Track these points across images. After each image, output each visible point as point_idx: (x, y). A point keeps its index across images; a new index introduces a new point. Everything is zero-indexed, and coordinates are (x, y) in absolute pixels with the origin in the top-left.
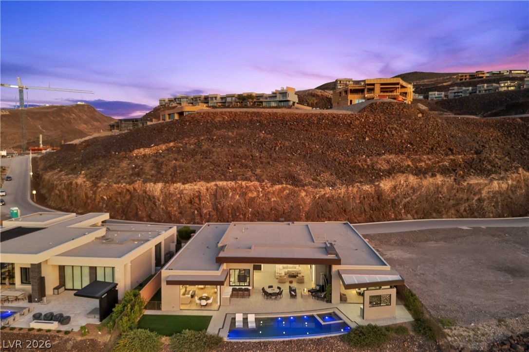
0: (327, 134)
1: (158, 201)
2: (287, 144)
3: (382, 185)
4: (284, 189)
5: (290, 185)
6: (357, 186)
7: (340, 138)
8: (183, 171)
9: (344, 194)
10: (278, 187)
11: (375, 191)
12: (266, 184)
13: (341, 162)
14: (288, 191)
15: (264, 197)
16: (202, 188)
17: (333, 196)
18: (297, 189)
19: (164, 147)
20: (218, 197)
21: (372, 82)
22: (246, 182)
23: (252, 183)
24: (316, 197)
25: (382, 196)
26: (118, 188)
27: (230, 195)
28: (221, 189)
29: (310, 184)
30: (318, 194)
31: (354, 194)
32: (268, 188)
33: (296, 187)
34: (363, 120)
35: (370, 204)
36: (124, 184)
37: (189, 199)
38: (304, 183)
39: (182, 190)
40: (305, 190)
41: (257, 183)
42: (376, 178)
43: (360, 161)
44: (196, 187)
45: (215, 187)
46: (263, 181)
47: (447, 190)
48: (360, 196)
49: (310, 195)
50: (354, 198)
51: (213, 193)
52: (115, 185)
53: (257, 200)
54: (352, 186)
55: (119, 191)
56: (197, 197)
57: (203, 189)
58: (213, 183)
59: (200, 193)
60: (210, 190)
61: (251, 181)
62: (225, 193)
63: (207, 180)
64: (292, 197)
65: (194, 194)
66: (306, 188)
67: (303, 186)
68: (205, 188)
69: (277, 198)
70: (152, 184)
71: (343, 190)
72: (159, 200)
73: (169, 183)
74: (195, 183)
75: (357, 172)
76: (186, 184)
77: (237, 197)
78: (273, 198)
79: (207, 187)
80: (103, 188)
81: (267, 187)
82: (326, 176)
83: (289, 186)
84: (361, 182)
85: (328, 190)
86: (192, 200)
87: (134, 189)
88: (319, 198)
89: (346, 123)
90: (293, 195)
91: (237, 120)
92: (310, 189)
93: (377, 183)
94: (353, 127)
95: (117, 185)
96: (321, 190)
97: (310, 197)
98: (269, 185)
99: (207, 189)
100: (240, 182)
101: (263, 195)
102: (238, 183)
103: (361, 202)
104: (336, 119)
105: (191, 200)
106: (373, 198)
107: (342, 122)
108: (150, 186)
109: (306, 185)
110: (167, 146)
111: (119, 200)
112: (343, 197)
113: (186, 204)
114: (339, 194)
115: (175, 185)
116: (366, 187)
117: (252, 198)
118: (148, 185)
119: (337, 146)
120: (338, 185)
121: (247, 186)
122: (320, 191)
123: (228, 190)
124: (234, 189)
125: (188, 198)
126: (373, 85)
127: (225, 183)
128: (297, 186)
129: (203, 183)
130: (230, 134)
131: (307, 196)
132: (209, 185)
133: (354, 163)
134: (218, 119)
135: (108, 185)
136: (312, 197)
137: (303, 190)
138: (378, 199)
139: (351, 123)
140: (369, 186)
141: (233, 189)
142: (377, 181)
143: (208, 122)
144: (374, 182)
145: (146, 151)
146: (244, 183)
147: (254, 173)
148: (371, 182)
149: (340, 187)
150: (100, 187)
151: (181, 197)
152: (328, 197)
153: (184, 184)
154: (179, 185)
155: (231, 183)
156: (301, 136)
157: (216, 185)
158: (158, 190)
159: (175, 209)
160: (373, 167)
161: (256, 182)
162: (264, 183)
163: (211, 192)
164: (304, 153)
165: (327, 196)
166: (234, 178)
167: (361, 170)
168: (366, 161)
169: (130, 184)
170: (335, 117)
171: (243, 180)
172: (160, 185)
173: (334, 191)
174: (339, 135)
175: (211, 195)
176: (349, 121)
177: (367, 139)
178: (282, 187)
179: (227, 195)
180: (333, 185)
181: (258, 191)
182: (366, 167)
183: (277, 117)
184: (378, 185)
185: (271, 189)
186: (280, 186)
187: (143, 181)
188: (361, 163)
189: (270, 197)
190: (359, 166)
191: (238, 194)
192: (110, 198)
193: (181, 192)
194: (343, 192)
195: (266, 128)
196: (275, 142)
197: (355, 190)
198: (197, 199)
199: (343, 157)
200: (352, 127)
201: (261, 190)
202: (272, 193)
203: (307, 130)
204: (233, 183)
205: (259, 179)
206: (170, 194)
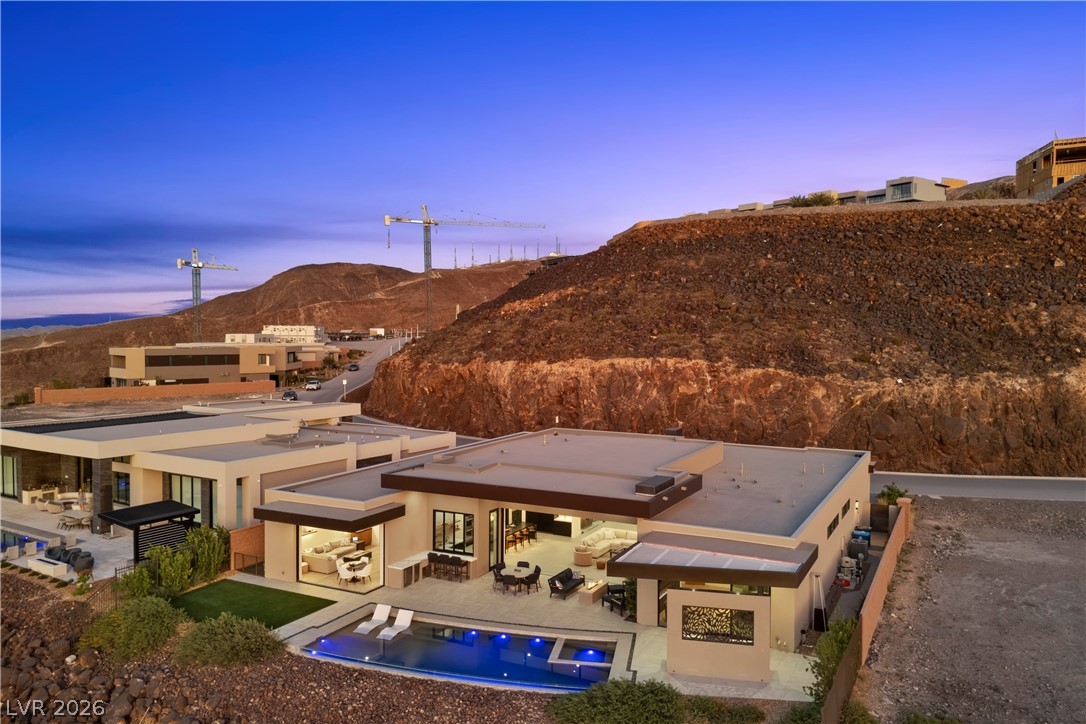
0: (939, 256)
1: (503, 398)
3: (1070, 379)
4: (769, 379)
5: (787, 369)
6: (988, 378)
7: (976, 263)
8: (560, 338)
9: (942, 398)
10: (750, 373)
11: (1047, 394)
12: (725, 365)
14: (779, 385)
15: (716, 396)
16: (581, 371)
17: (905, 402)
18: (804, 379)
20: (613, 391)
22: (678, 359)
23: (690, 363)
24: (852, 403)
25: (1066, 408)
26: (447, 370)
27: (640, 387)
28: (621, 374)
29: (843, 367)
30: (859, 393)
31: (975, 399)
32: (728, 375)
33: (801, 375)
34: (1058, 217)
35: (1025, 430)
36: (456, 364)
37: (557, 394)
38: (827, 365)
39: (546, 375)
40: (825, 384)
41: (703, 363)
42: (1056, 360)
44: (571, 369)
45: (610, 371)
46: (720, 358)
48: (995, 405)
49: (836, 395)
50: (974, 409)
51: (604, 383)
52: (442, 366)
53: (699, 401)
54: (971, 380)
55: (448, 376)
56: (572, 390)
57: (585, 374)
58: (607, 362)
59: (578, 381)
60: (598, 375)
61: (689, 359)
62: (628, 384)
63: (596, 354)
64: (788, 399)
65: (566, 384)
66: (827, 378)
67: (821, 373)
68: (588, 370)
69: (749, 400)
70: (498, 362)
71: (936, 388)
72: (506, 396)
73: (525, 361)
74: (571, 361)
75: (998, 344)
76: (554, 362)
77: (655, 392)
78: (738, 398)
79: (592, 369)
80: (425, 371)
81: (725, 371)
83: (782, 372)
84: (1001, 369)
85: (891, 384)
86: (564, 396)
87: (472, 374)
88: (863, 404)
89: (1006, 226)
90: (791, 394)
92: (840, 380)
93: (1056, 374)
94: (1026, 235)
95: (446, 366)
96: (869, 383)
97: (838, 401)
98: (731, 368)
99: (593, 374)
100: (662, 360)
101: (714, 391)
102: (659, 362)
103: (996, 420)
104: (979, 219)
105: (560, 396)
106: (1037, 412)
107: (995, 225)
108: (495, 367)
109: (830, 371)
110: (560, 294)
111: (447, 394)
112: (939, 405)
113: (552, 404)
114: (925, 396)
115: (535, 364)
116: (1018, 384)
117: (687, 396)
118: (492, 364)
119: (957, 282)
120: (925, 375)
121: (676, 370)
122: (867, 387)
123: (635, 377)
124: (650, 376)
125: (553, 392)
127: (630, 362)
128: (803, 372)
129: (586, 361)
131: (829, 397)
132: (597, 365)
135: (434, 367)
136: (841, 401)
137: (820, 381)
138: (1055, 416)
139: (1020, 226)
140: (1025, 381)
141: (646, 375)
142: (1059, 369)
144: (1047, 371)
146: (671, 362)
147: (704, 342)
148: (1039, 370)
149: (932, 378)
150: (422, 369)
151: (542, 390)
152: (890, 404)
153: (550, 362)
154: (542, 366)
155: (643, 363)
156: (865, 262)
157: (612, 365)
158: (506, 374)
159: (531, 414)
160: (1055, 333)
161: (699, 361)
162: (720, 363)
163: (600, 381)
164: (859, 299)
165: (887, 399)
166: (653, 353)
167: (1012, 339)
168: (1034, 316)
169: (464, 363)
170: (976, 215)
171: (672, 355)
172: (510, 365)
173: (907, 389)
174: (975, 256)
175: (600, 386)
176: (1015, 222)
177: (1059, 263)
178: (764, 375)
179: (632, 388)
180: (909, 373)
181: (704, 382)
182: (1033, 332)
184: (1059, 381)
185: (734, 376)
186: (759, 371)
187: (485, 358)
188: (1018, 322)
189: (730, 395)
191: (656, 385)
192: (434, 391)
193: (543, 380)
194: (936, 392)
196: (790, 276)
197: (978, 388)
198: (573, 395)
199: (966, 308)
200: (1020, 236)
201: (709, 378)
202: (736, 387)
203: (884, 249)
204: (648, 362)
205: (712, 355)
206: (525, 382)
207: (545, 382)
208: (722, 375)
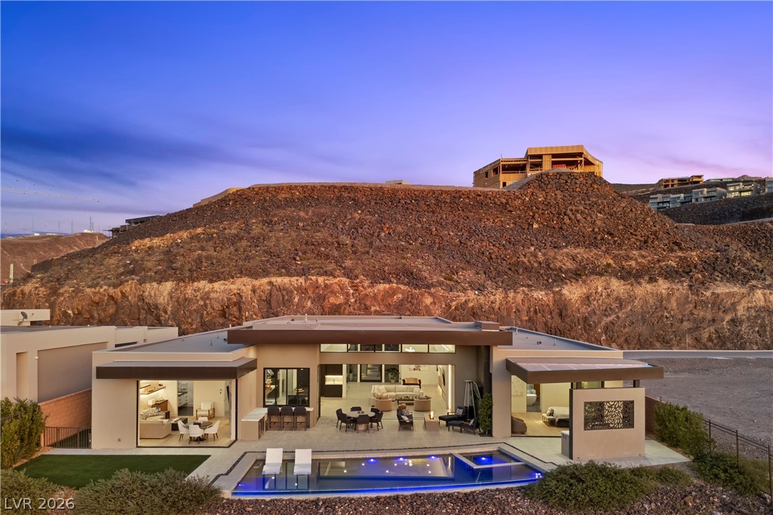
0: (468, 218)
1: (163, 314)
2: (399, 229)
3: (565, 291)
4: (394, 292)
5: (405, 285)
6: (523, 291)
7: (490, 224)
8: (212, 263)
9: (501, 304)
10: (382, 287)
11: (555, 301)
12: (361, 282)
13: (493, 256)
14: (400, 296)
15: (358, 305)
16: (244, 288)
17: (481, 307)
18: (417, 291)
19: (185, 234)
20: (274, 304)
21: (538, 153)
22: (326, 278)
23: (336, 280)
24: (450, 307)
25: (567, 310)
26: (95, 293)
27: (296, 300)
28: (279, 289)
29: (441, 284)
30: (455, 301)
31: (518, 304)
32: (365, 289)
33: (415, 288)
34: (527, 199)
35: (546, 324)
36: (105, 287)
37: (221, 308)
38: (430, 282)
39: (208, 293)
40: (431, 295)
41: (345, 281)
42: (554, 281)
43: (525, 256)
44: (233, 287)
45: (269, 288)
46: (357, 277)
47: (678, 304)
48: (529, 308)
49: (440, 302)
50: (519, 311)
51: (264, 298)
52: (88, 290)
53: (345, 309)
54: (515, 292)
55: (96, 299)
56: (235, 304)
57: (247, 291)
58: (265, 280)
59: (241, 297)
60: (258, 291)
61: (335, 277)
62: (286, 297)
63: (254, 275)
64: (408, 305)
65: (229, 299)
66: (433, 290)
67: (428, 287)
68: (249, 287)
69: (382, 307)
70: (155, 284)
71: (498, 296)
72: (166, 312)
73: (184, 282)
74: (232, 280)
75: (521, 271)
76: (215, 281)
77: (309, 303)
78: (374, 306)
79: (254, 286)
80: (66, 295)
81: (363, 287)
82: (469, 275)
83: (402, 287)
84: (529, 286)
85: (472, 294)
86: (227, 310)
87: (123, 294)
88: (456, 308)
89: (499, 203)
90: (410, 302)
91: (316, 197)
92: (441, 292)
93: (557, 289)
94: (511, 209)
95: (93, 290)
96: (460, 294)
97: (441, 306)
98: (366, 283)
99: (254, 291)
100: (313, 278)
101: (356, 301)
102: (311, 279)
103: (530, 318)
104: (482, 197)
105: (223, 310)
106: (551, 313)
107: (493, 202)
108: (150, 289)
109: (433, 285)
110: (190, 233)
111: (96, 315)
112: (499, 309)
113: (215, 317)
114: (492, 303)
115: (195, 284)
116: (539, 294)
117: (336, 305)
118: (148, 285)
119: (485, 234)
120: (489, 289)
121: (326, 286)
122: (459, 296)
123: (292, 292)
124: (304, 291)
125: (217, 306)
126: (540, 157)
127: (286, 280)
128: (417, 286)
129: (246, 280)
130: (302, 214)
131: (435, 304)
132: (257, 283)
133: (515, 259)
134: (284, 196)
135: (77, 291)
136: (444, 306)
137: (429, 293)
138: (560, 315)
139: (507, 203)
140: (543, 293)
141: (302, 290)
142: (557, 286)
143: (265, 201)
144: (552, 288)
145: (155, 241)
146: (321, 280)
147: (341, 266)
148: (548, 287)
149: (494, 291)
150: (63, 294)
151: (206, 305)
152: (473, 308)
153: (211, 281)
154: (203, 285)
155: (297, 280)
156: (424, 220)
157: (270, 283)
158: (165, 293)
159: (194, 326)
160: (548, 265)
161: (342, 279)
162: (358, 280)
163: (260, 296)
164: (429, 242)
165: (471, 305)
166: (304, 272)
167: (527, 269)
168: (536, 256)
169: (115, 286)
170: (480, 196)
171: (319, 274)
172: (168, 286)
173: (482, 297)
174: (488, 219)
175: (260, 300)
176: (504, 201)
177: (535, 226)
178: (390, 288)
179: (291, 300)
180: (481, 289)
181: (348, 294)
182: (536, 265)
183: (383, 193)
184: (559, 293)
185: (370, 290)
186: (387, 286)
187: (138, 281)
188: (527, 259)
189: (368, 303)
190: (523, 262)
191: (309, 298)
192: (80, 313)
193: (206, 297)
194: (498, 299)
195: (364, 207)
196: (379, 226)
197: (520, 297)
198: (235, 309)
199: (496, 249)
200: (509, 209)
201: (352, 291)
202: (371, 297)
203: (433, 212)
204: (302, 280)
205: (349, 274)
206: (186, 300)
207: (208, 298)
208: (361, 288)
